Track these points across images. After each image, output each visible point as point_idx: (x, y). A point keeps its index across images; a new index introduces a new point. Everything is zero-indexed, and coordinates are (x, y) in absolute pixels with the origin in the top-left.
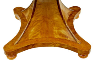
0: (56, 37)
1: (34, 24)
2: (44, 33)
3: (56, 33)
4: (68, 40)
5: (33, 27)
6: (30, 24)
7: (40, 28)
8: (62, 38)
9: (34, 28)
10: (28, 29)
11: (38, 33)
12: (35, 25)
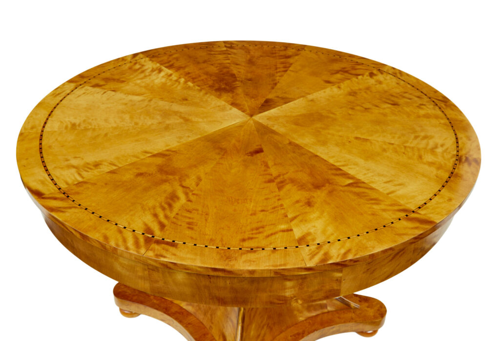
0: (301, 319)
1: (252, 315)
2: (274, 324)
3: (298, 310)
4: (328, 312)
5: (250, 323)
6: (246, 319)
7: (266, 317)
8: (314, 314)
9: (254, 326)
10: (244, 334)
11: (263, 332)
12: (254, 316)
